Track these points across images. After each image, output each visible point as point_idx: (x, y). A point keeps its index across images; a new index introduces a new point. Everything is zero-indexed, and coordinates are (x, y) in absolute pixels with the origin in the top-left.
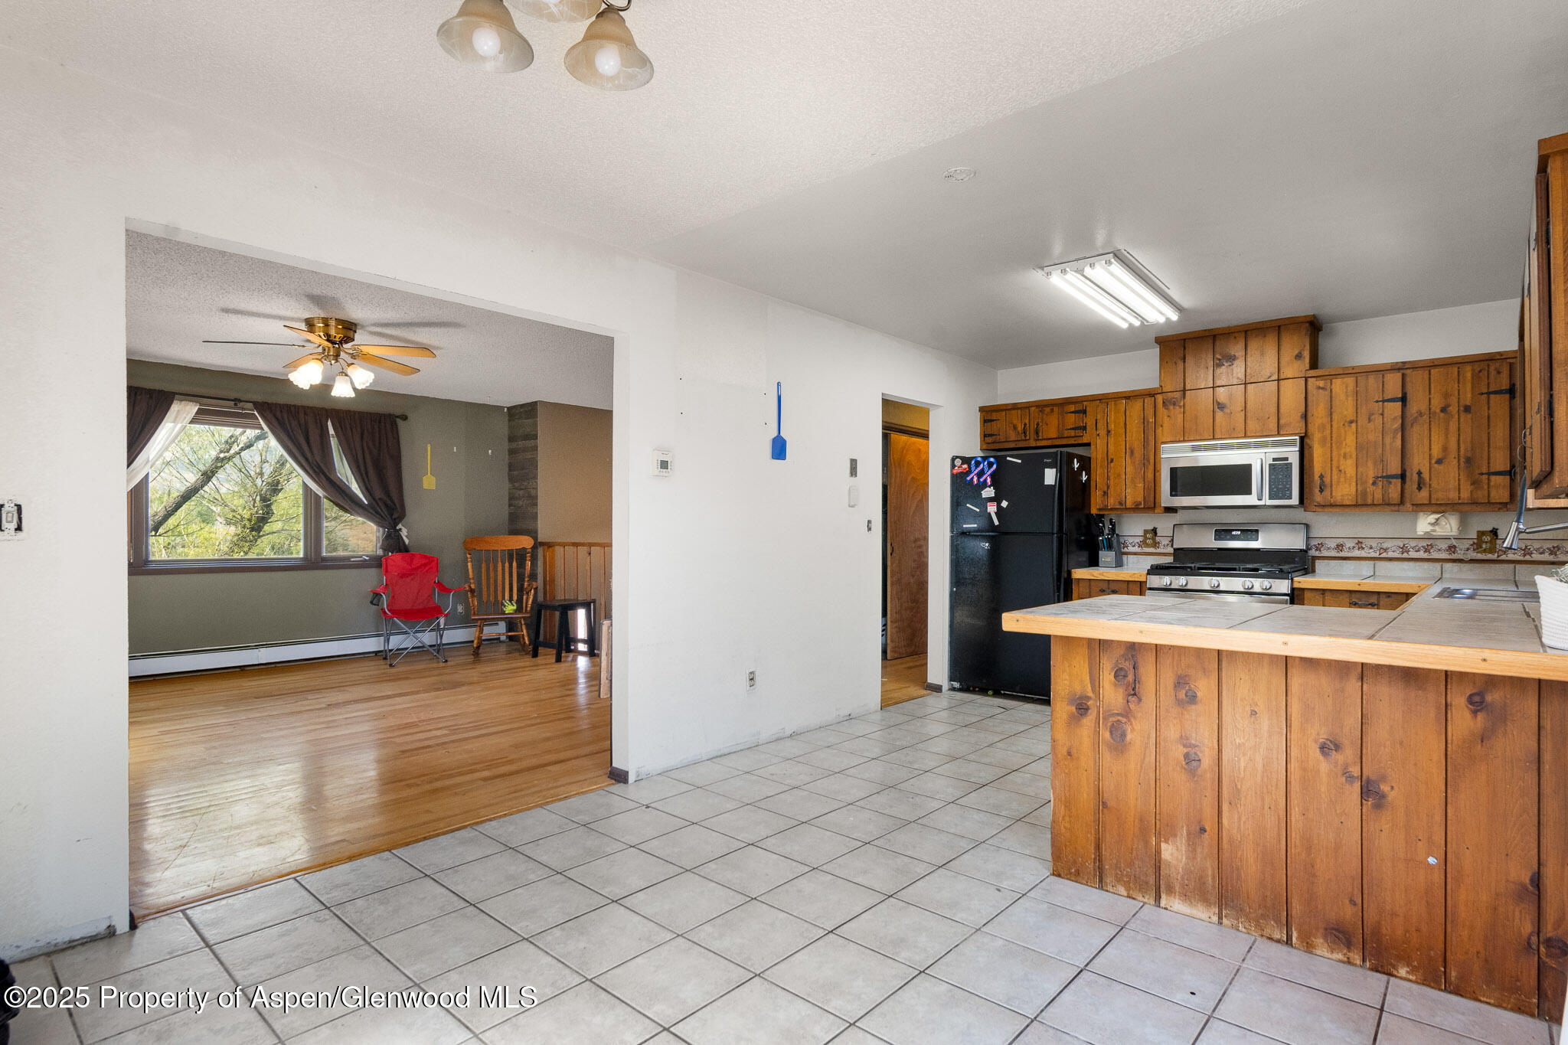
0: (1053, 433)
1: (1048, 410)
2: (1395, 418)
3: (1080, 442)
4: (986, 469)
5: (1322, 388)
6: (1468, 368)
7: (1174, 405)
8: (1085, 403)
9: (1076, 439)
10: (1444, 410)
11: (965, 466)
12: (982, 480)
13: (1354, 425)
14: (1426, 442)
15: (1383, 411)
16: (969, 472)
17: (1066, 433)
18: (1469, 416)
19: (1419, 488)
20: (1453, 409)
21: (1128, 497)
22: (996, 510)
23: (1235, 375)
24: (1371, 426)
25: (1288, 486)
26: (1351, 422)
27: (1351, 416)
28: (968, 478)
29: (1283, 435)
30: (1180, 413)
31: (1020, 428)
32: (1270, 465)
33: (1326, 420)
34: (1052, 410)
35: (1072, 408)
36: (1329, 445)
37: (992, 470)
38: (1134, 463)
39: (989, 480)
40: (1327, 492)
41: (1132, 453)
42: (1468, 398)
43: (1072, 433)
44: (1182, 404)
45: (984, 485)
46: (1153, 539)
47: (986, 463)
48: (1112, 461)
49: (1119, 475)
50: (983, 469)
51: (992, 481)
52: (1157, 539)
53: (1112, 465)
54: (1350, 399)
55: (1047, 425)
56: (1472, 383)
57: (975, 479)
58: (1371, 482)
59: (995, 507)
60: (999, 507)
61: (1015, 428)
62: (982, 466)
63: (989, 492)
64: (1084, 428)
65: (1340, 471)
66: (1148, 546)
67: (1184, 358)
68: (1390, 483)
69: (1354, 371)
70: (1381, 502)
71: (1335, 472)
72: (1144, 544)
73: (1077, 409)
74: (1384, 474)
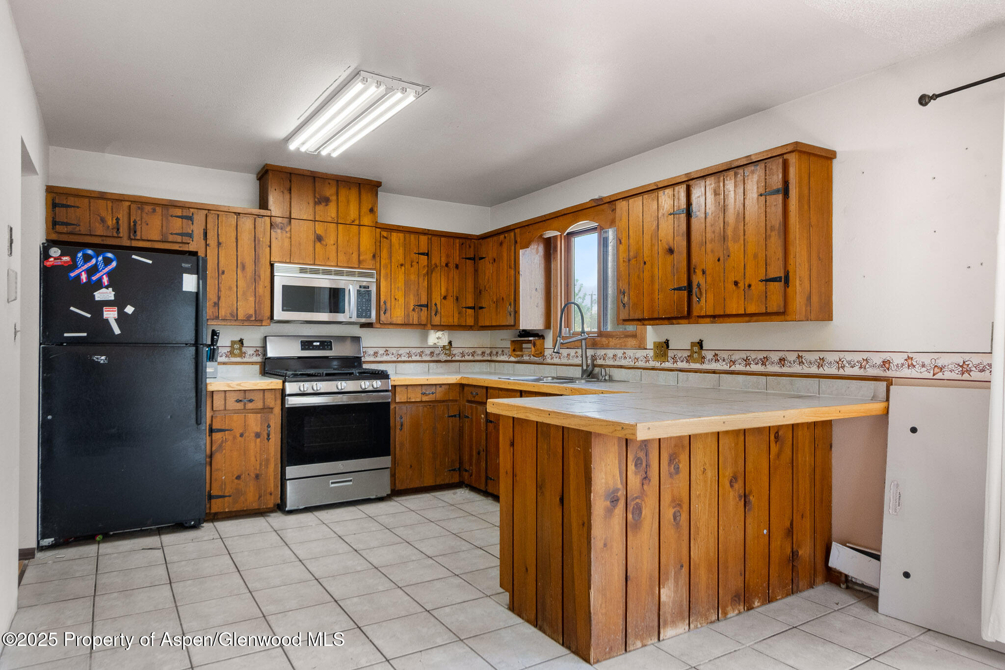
0: (155, 235)
1: (148, 208)
2: (424, 266)
3: (185, 248)
4: (101, 266)
5: (386, 238)
6: (458, 241)
7: (282, 229)
8: (192, 210)
9: (181, 245)
10: (447, 265)
11: (66, 259)
12: (94, 278)
13: (403, 268)
14: (439, 285)
15: (418, 261)
16: (74, 266)
17: (171, 238)
18: (458, 271)
19: (436, 315)
20: (451, 265)
21: (239, 310)
22: (116, 316)
23: (329, 214)
24: (412, 270)
25: (369, 308)
26: (402, 265)
27: (402, 261)
28: (73, 275)
29: (363, 269)
30: (286, 237)
31: (110, 222)
32: (358, 290)
33: (388, 261)
34: (154, 211)
35: (179, 212)
36: (389, 279)
37: (110, 268)
38: (246, 277)
39: (105, 280)
40: (388, 314)
41: (244, 268)
42: (457, 260)
43: (179, 239)
44: (288, 229)
45: (99, 285)
46: (240, 349)
47: (100, 258)
48: (223, 272)
49: (230, 288)
50: (96, 266)
51: (110, 280)
52: (244, 349)
53: (223, 276)
54: (401, 248)
55: (147, 224)
56: (459, 251)
57: (84, 277)
58: (412, 308)
59: (116, 313)
60: (121, 313)
61: (103, 220)
62: (94, 261)
63: (105, 294)
64: (190, 235)
65: (396, 299)
66: (235, 356)
67: (290, 190)
68: (422, 310)
69: (403, 229)
70: (417, 323)
71: (393, 300)
72: (231, 353)
73: (184, 214)
74: (419, 304)
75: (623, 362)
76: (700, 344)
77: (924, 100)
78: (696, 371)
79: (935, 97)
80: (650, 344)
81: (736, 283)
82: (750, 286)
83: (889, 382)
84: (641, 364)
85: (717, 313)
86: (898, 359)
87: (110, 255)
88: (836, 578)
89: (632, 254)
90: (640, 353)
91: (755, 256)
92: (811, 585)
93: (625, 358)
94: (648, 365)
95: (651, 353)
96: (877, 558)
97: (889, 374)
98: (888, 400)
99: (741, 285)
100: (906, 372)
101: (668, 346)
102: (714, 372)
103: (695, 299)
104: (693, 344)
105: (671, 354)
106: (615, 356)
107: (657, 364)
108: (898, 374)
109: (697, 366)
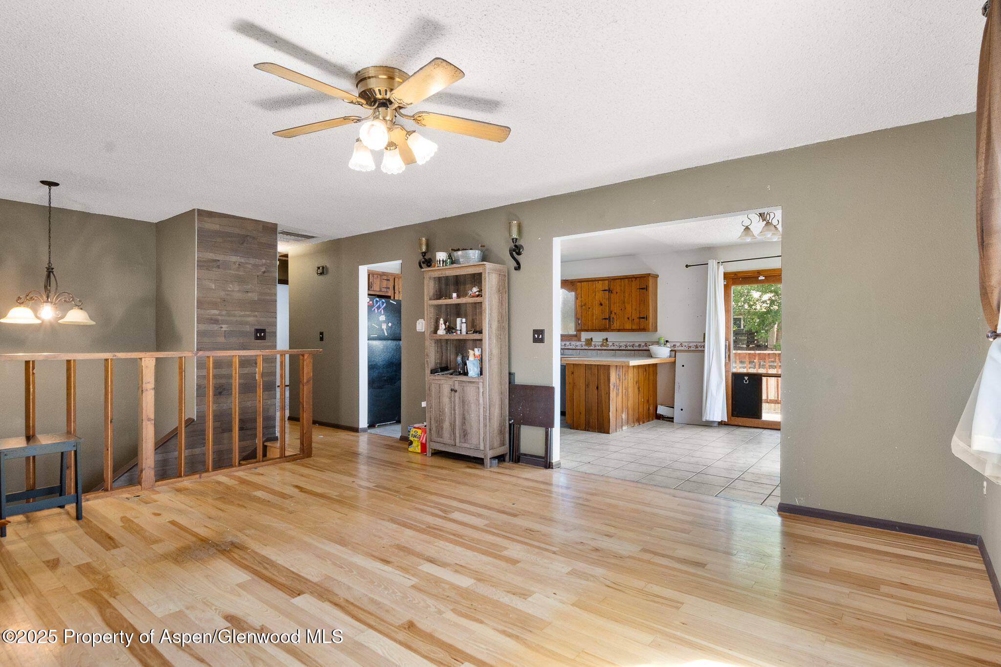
75: (570, 347)
76: (607, 339)
77: (687, 266)
78: (605, 350)
79: (690, 266)
80: (583, 339)
81: (628, 318)
82: (633, 319)
83: (675, 351)
84: (578, 348)
85: (621, 328)
86: (678, 344)
87: (383, 301)
88: (659, 417)
89: (583, 304)
90: (578, 343)
91: (636, 309)
92: (653, 420)
93: (571, 345)
94: (582, 348)
95: (584, 343)
96: (673, 408)
97: (675, 349)
98: (675, 357)
99: (630, 319)
100: (680, 348)
101: (592, 340)
102: (613, 350)
103: (612, 323)
104: (603, 340)
105: (593, 343)
106: (565, 344)
107: (587, 348)
108: (678, 349)
109: (605, 348)
